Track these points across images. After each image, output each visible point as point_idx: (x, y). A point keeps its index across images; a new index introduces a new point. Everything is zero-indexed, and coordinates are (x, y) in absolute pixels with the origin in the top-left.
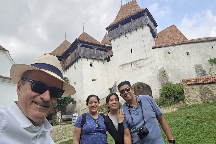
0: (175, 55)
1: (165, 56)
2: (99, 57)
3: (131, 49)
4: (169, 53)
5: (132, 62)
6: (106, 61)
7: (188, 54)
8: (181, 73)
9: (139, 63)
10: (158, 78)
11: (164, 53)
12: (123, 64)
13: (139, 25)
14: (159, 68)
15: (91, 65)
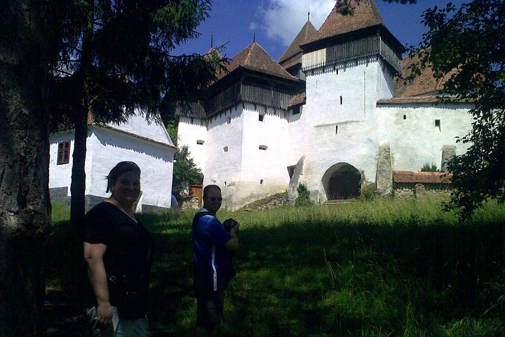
0: (414, 122)
1: (397, 122)
2: (278, 103)
3: (341, 97)
4: (405, 117)
5: (338, 124)
6: (291, 111)
7: (437, 123)
8: (416, 156)
9: (349, 126)
10: (376, 159)
11: (397, 114)
12: (321, 124)
13: (362, 53)
14: (382, 143)
15: (261, 118)
